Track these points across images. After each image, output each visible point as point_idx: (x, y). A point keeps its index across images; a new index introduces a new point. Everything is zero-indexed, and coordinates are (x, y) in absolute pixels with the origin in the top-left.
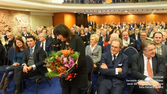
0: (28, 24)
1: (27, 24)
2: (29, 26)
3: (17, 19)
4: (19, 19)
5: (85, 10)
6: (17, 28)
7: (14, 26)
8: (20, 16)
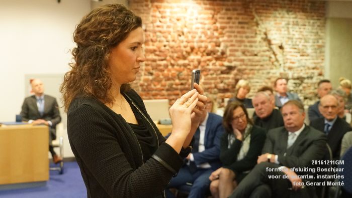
0: (313, 66)
1: (310, 63)
2: (316, 72)
3: (270, 37)
4: (276, 37)
6: (269, 79)
7: (259, 70)
8: (284, 23)
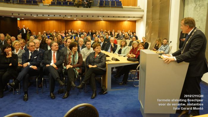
5: (13, 13)
